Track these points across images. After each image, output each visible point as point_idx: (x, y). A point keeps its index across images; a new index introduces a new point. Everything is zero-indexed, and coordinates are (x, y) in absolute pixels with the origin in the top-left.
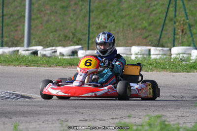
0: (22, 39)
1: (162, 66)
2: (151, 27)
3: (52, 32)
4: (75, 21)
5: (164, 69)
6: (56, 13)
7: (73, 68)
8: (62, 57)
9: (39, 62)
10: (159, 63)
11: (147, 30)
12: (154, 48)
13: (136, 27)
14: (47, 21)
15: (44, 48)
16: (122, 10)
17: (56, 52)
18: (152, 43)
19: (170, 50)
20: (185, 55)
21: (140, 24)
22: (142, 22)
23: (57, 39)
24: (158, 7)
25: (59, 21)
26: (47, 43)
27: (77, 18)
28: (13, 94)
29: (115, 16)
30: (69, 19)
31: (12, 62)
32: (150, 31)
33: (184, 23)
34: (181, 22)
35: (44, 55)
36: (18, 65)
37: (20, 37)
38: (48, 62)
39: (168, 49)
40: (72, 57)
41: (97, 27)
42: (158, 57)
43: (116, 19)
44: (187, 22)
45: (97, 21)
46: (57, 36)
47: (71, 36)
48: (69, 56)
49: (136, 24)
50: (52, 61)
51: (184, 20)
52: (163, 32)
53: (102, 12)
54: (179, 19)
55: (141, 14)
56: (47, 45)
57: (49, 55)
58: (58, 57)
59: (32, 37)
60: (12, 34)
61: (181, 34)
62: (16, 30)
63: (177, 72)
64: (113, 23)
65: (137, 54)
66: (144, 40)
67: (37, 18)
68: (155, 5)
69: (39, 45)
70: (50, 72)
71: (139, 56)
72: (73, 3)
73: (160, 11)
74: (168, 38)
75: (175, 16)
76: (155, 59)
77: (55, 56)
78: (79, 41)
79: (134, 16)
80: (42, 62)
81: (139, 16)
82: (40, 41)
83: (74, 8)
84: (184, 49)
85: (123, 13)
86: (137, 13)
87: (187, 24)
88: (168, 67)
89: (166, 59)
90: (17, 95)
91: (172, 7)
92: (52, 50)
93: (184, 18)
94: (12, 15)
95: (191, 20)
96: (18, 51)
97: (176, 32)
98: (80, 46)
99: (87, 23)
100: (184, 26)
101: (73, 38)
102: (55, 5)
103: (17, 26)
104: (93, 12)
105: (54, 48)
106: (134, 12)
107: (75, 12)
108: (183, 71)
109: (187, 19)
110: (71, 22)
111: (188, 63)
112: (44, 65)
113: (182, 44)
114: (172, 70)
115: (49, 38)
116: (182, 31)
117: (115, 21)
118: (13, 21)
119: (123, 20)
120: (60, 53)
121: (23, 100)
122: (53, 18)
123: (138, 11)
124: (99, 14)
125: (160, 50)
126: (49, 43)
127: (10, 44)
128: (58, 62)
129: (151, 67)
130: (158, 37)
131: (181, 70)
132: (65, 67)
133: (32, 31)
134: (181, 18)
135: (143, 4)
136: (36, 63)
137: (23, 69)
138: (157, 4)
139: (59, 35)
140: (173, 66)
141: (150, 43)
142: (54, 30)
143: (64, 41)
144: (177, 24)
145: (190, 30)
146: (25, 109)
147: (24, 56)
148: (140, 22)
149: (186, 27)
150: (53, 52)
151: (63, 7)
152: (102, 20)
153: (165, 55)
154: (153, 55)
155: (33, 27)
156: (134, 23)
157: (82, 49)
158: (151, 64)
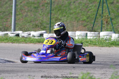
0: (11, 27)
1: (94, 43)
2: (88, 20)
3: (29, 22)
4: (42, 16)
5: (95, 45)
6: (31, 11)
7: (40, 44)
8: (34, 38)
9: (20, 41)
10: (92, 41)
11: (86, 21)
12: (90, 32)
13: (79, 19)
14: (26, 16)
15: (23, 32)
16: (71, 10)
17: (30, 34)
18: (88, 29)
19: (99, 33)
20: (108, 37)
21: (82, 18)
22: (83, 17)
23: (31, 27)
24: (92, 7)
25: (33, 16)
26: (25, 29)
27: (44, 14)
28: (3, 60)
29: (66, 13)
30: (39, 15)
31: (3, 40)
32: (88, 22)
33: (108, 17)
34: (106, 17)
35: (23, 37)
36: (7, 42)
37: (9, 25)
38: (25, 40)
39: (98, 33)
40: (39, 38)
41: (55, 20)
42: (91, 38)
43: (67, 14)
44: (109, 17)
45: (56, 16)
46: (31, 25)
47: (40, 25)
48: (38, 37)
49: (79, 18)
50: (28, 40)
51: (108, 16)
52: (95, 23)
53: (58, 11)
54: (105, 15)
55: (83, 12)
56: (25, 30)
57: (26, 36)
58: (31, 37)
59: (17, 25)
60: (4, 23)
61: (106, 24)
62: (7, 21)
63: (103, 47)
64: (65, 17)
65: (79, 36)
66: (84, 28)
67: (20, 14)
68: (91, 7)
69: (20, 31)
70: (27, 47)
71: (80, 37)
72: (41, 5)
73: (93, 10)
74: (99, 27)
75: (103, 13)
76: (90, 39)
77: (29, 37)
78: (44, 28)
79: (78, 13)
80: (21, 41)
81: (81, 13)
82: (21, 28)
83: (42, 8)
84: (107, 33)
85: (72, 11)
86: (80, 11)
87: (110, 18)
88: (97, 44)
89: (96, 39)
90: (5, 60)
91: (101, 8)
92: (28, 33)
93: (107, 14)
94: (4, 12)
95: (112, 15)
96: (7, 34)
97: (103, 22)
98: (45, 31)
99: (50, 17)
100: (108, 19)
101: (41, 26)
102: (31, 6)
103: (7, 19)
104: (53, 10)
105: (29, 32)
106: (78, 11)
107: (42, 11)
108: (106, 46)
109: (110, 15)
110: (40, 16)
111: (109, 41)
112: (22, 43)
113: (107, 30)
114: (100, 46)
115: (26, 26)
116: (107, 22)
117: (67, 16)
118: (5, 16)
119: (71, 16)
120: (33, 35)
121: (9, 63)
122: (29, 14)
123: (80, 10)
124: (57, 12)
125: (93, 34)
126: (26, 29)
127: (3, 29)
128: (31, 41)
129: (87, 44)
130: (92, 26)
131: (105, 46)
132: (35, 44)
133: (16, 22)
134: (106, 14)
135: (83, 6)
136: (18, 41)
137: (10, 45)
138: (92, 6)
139: (33, 25)
140: (100, 43)
141: (87, 29)
142: (29, 21)
143: (36, 28)
144: (104, 18)
145: (112, 22)
146: (9, 69)
147: (11, 37)
148: (82, 17)
149: (109, 20)
150: (28, 35)
151: (35, 8)
152: (59, 15)
153: (96, 36)
154: (89, 36)
155: (17, 20)
156: (78, 17)
157: (46, 33)
158: (87, 42)
